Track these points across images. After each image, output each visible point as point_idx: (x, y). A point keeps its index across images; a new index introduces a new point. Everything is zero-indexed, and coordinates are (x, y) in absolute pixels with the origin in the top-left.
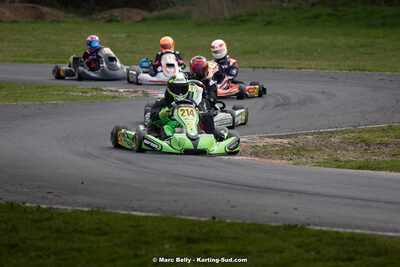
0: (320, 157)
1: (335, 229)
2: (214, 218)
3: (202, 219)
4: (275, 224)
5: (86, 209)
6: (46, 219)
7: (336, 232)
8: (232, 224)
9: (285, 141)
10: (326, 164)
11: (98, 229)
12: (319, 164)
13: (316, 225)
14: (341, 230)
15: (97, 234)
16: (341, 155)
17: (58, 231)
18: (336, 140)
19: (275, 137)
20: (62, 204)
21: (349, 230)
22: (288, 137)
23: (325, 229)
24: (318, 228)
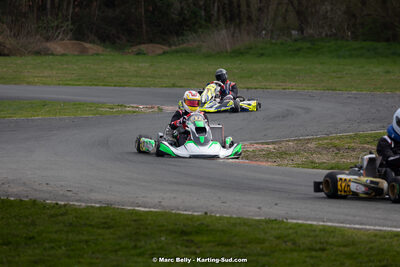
0: (298, 159)
1: (309, 222)
2: (206, 213)
3: (196, 214)
4: (257, 218)
5: (98, 205)
6: (62, 215)
7: (311, 225)
8: (221, 218)
9: (270, 146)
10: (303, 165)
11: (105, 223)
12: (298, 166)
13: (292, 219)
14: (315, 223)
15: (103, 228)
16: (316, 158)
17: (71, 224)
18: (312, 145)
19: (262, 143)
20: (77, 201)
21: (321, 223)
22: (273, 143)
23: (300, 222)
24: (295, 221)
